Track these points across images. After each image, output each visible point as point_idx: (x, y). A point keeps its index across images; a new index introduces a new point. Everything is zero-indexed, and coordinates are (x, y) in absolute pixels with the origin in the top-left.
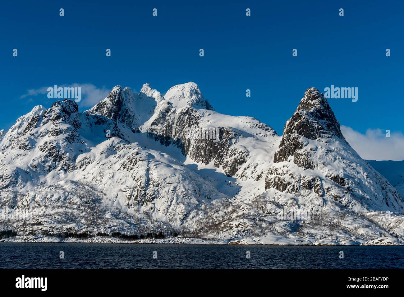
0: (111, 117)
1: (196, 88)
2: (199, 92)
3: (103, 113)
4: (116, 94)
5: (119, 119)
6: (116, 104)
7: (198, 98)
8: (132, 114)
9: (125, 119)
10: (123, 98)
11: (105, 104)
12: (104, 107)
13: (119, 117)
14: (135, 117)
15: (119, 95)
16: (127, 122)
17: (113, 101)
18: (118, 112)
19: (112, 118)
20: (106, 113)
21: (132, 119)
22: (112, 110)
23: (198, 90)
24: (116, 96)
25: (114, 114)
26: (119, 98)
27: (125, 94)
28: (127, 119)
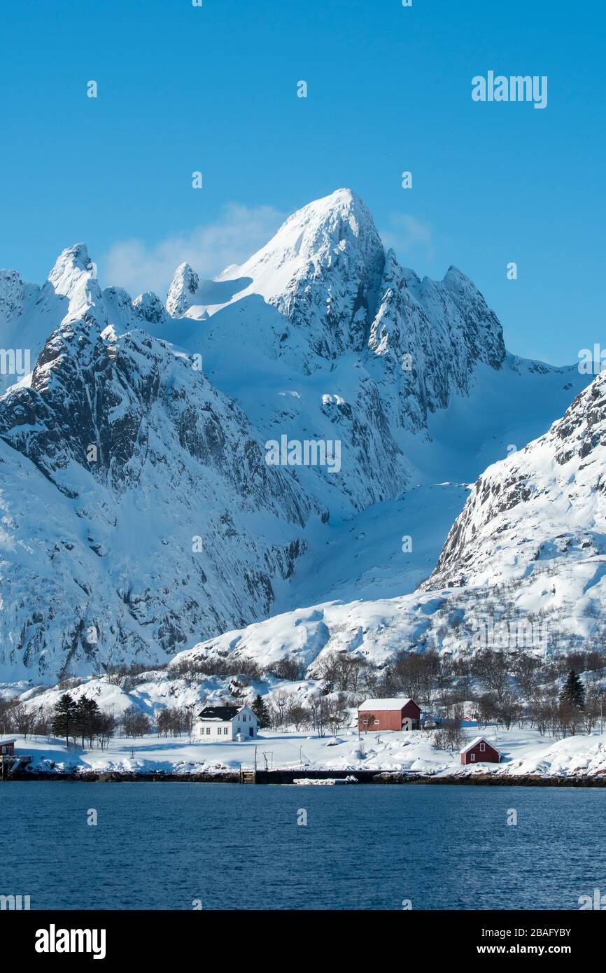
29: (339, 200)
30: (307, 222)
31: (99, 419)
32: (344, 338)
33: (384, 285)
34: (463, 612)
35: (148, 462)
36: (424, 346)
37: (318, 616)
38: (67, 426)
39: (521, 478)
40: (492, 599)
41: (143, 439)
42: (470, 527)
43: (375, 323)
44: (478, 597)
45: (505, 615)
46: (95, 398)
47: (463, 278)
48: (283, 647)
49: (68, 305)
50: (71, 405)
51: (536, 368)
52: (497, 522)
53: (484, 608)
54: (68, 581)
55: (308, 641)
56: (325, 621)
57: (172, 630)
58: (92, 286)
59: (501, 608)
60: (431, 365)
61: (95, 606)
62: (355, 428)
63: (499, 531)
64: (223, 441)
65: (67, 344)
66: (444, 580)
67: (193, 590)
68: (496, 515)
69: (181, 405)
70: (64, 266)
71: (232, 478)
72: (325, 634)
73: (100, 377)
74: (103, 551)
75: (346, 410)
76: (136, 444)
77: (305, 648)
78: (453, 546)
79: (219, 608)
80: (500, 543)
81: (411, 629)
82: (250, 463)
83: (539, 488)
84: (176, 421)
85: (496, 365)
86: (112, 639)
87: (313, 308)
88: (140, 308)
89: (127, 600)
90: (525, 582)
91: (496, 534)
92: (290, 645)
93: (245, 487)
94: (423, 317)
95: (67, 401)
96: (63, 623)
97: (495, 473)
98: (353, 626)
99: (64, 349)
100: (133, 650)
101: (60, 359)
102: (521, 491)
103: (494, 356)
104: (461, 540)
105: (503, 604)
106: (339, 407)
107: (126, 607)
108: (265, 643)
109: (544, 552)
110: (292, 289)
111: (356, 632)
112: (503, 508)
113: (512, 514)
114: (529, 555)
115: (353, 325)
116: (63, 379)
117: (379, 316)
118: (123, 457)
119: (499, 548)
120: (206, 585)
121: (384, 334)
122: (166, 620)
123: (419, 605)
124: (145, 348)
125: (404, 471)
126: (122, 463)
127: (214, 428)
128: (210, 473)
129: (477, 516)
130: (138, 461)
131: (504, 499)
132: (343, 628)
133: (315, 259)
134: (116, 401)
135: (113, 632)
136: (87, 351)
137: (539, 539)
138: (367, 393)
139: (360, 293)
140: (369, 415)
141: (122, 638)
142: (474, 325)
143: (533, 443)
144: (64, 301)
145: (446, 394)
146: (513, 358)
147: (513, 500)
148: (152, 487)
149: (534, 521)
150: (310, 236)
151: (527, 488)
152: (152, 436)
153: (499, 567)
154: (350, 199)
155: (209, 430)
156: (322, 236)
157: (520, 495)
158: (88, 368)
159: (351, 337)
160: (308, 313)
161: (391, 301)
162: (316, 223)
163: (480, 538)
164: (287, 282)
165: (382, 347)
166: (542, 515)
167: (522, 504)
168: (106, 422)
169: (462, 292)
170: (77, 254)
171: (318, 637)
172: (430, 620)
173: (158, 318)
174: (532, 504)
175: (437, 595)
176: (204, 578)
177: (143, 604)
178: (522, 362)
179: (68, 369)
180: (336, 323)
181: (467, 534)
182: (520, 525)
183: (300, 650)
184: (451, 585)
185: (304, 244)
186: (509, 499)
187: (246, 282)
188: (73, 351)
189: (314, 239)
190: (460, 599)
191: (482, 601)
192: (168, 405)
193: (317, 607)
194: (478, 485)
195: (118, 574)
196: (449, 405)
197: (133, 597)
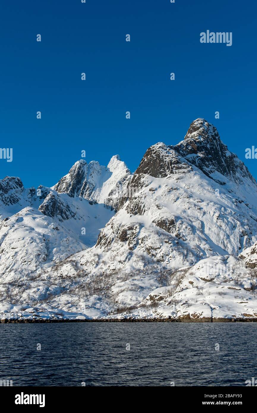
0: (67, 191)
3: (62, 188)
4: (75, 168)
5: (77, 192)
6: (74, 178)
8: (92, 186)
9: (83, 192)
10: (84, 171)
11: (65, 180)
12: (64, 182)
15: (80, 168)
17: (72, 175)
18: (76, 186)
19: (70, 192)
20: (64, 188)
22: (70, 184)
24: (75, 170)
25: (71, 188)
26: (78, 172)
27: (89, 168)
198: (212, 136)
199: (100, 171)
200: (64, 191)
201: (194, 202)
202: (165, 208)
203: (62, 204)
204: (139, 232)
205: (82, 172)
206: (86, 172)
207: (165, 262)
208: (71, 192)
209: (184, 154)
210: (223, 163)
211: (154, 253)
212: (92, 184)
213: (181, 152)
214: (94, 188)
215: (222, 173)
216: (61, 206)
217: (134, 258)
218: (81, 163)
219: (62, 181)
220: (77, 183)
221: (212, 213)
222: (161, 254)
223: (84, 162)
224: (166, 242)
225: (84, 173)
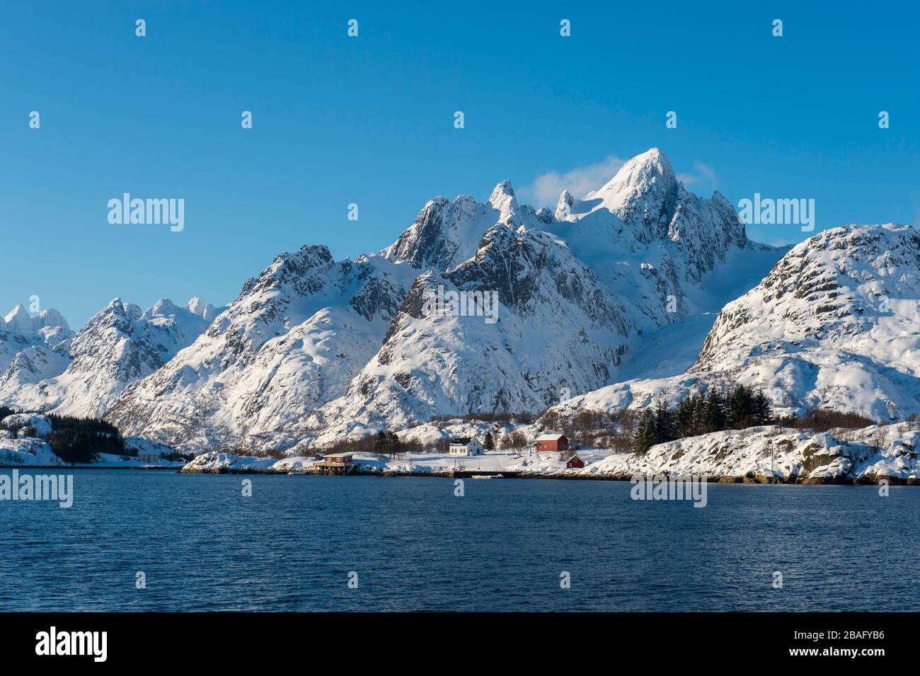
0: (410, 258)
1: (655, 162)
2: (660, 169)
3: (403, 251)
4: (426, 214)
5: (426, 259)
6: (423, 233)
7: (648, 184)
8: (452, 247)
9: (438, 258)
10: (442, 219)
11: (409, 236)
12: (406, 241)
13: (428, 255)
14: (458, 252)
15: (432, 214)
16: (440, 262)
17: (420, 228)
18: (426, 247)
19: (414, 259)
20: (405, 252)
21: (450, 257)
22: (415, 244)
23: (659, 165)
24: (425, 218)
25: (416, 252)
26: (430, 222)
27: (451, 211)
28: (441, 258)
29: (652, 155)
30: (634, 167)
31: (512, 278)
32: (655, 232)
33: (677, 202)
34: (707, 385)
35: (539, 302)
36: (700, 236)
37: (627, 387)
38: (494, 282)
39: (744, 310)
40: (724, 378)
41: (537, 289)
42: (716, 338)
43: (672, 223)
44: (716, 377)
45: (731, 387)
46: (510, 267)
47: (723, 198)
48: (607, 405)
49: (500, 214)
50: (496, 270)
51: (764, 248)
52: (730, 335)
53: (719, 383)
54: (494, 367)
55: (621, 401)
56: (630, 390)
57: (551, 395)
58: (513, 204)
59: (729, 383)
60: (704, 246)
61: (508, 381)
62: (659, 282)
63: (731, 340)
64: (582, 290)
65: (495, 237)
66: (700, 367)
67: (563, 373)
68: (729, 331)
69: (558, 270)
70: (498, 193)
71: (586, 311)
72: (630, 397)
73: (513, 255)
74: (513, 351)
75: (654, 272)
76: (533, 292)
77: (619, 405)
78: (707, 348)
79: (578, 383)
80: (731, 347)
81: (678, 395)
82: (597, 303)
83: (754, 316)
84: (555, 279)
85: (741, 246)
86: (518, 399)
87: (637, 215)
88: (540, 216)
89: (526, 378)
90: (743, 369)
91: (729, 342)
92: (611, 404)
93: (593, 316)
94: (699, 219)
95: (494, 268)
96: (491, 391)
97: (730, 307)
98: (646, 393)
99: (493, 240)
100: (530, 406)
101: (490, 245)
102: (744, 318)
103: (740, 241)
104: (711, 345)
105: (730, 381)
106: (650, 270)
107: (526, 382)
108: (597, 402)
109: (755, 352)
110: (626, 204)
111: (647, 397)
112: (733, 327)
113: (738, 331)
114: (746, 354)
115: (660, 224)
116: (492, 256)
117: (674, 219)
118: (525, 299)
119: (730, 350)
120: (571, 370)
121: (677, 230)
122: (548, 389)
123: (683, 382)
124: (538, 239)
125: (687, 306)
126: (525, 302)
127: (576, 283)
128: (574, 308)
129: (720, 332)
130: (534, 301)
131: (734, 322)
132: (640, 394)
133: (638, 187)
134: (522, 268)
135: (518, 396)
136: (506, 241)
137: (752, 345)
138: (666, 263)
139: (663, 206)
140: (667, 275)
141: (524, 399)
142: (729, 224)
143: (751, 291)
144: (498, 212)
145: (712, 263)
146: (751, 242)
147: (739, 322)
148: (541, 316)
149: (750, 335)
150: (636, 175)
151: (747, 316)
152: (542, 287)
153: (730, 360)
154: (658, 154)
155: (574, 283)
156: (642, 175)
157: (743, 320)
158: (506, 250)
159: (658, 231)
160: (634, 218)
161: (681, 211)
162: (639, 167)
163: (720, 343)
164: (622, 201)
165: (676, 237)
166: (755, 331)
167: (744, 325)
168: (516, 280)
169: (722, 206)
170: (505, 186)
171: (626, 399)
172: (689, 390)
173: (551, 221)
174: (750, 325)
175: (694, 376)
176: (570, 366)
177: (535, 380)
178: (756, 244)
179: (495, 251)
180: (650, 224)
181: (714, 341)
182: (742, 337)
183: (616, 406)
184: (703, 370)
185: (632, 179)
186: (736, 322)
187: (600, 201)
188: (498, 240)
189: (637, 176)
190: (706, 378)
191: (718, 379)
192: (551, 270)
193: (627, 383)
194: (721, 314)
195: (521, 364)
196: (714, 269)
197: (530, 376)
198: (504, 253)
199: (472, 214)
200: (405, 258)
201: (439, 352)
202: (410, 359)
203: (391, 288)
204: (377, 387)
205: (436, 221)
206: (445, 219)
207: (389, 418)
208: (417, 260)
209: (460, 283)
210: (510, 289)
211: (382, 409)
212: (453, 243)
213: (456, 280)
214: (456, 250)
215: (504, 304)
216: (390, 292)
217: (364, 414)
218: (437, 204)
219: (405, 237)
220: (427, 243)
221: (450, 366)
222: (386, 411)
223: (443, 201)
224: (395, 399)
225: (440, 223)
